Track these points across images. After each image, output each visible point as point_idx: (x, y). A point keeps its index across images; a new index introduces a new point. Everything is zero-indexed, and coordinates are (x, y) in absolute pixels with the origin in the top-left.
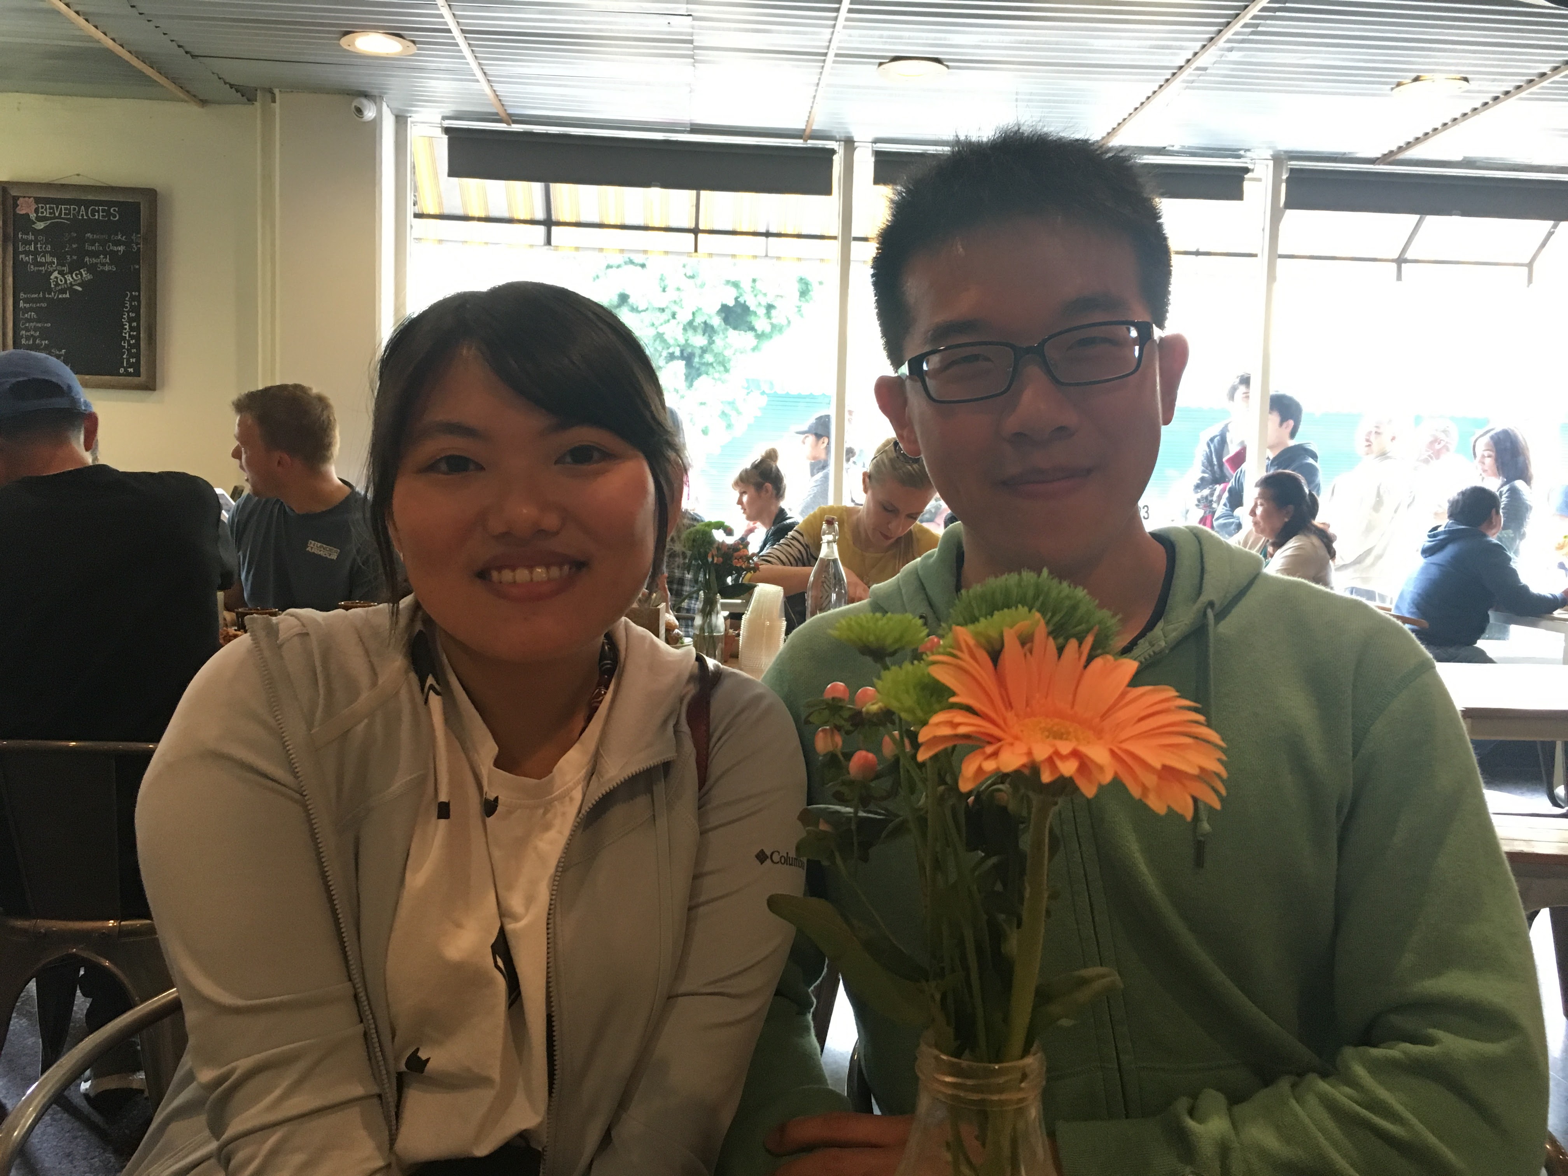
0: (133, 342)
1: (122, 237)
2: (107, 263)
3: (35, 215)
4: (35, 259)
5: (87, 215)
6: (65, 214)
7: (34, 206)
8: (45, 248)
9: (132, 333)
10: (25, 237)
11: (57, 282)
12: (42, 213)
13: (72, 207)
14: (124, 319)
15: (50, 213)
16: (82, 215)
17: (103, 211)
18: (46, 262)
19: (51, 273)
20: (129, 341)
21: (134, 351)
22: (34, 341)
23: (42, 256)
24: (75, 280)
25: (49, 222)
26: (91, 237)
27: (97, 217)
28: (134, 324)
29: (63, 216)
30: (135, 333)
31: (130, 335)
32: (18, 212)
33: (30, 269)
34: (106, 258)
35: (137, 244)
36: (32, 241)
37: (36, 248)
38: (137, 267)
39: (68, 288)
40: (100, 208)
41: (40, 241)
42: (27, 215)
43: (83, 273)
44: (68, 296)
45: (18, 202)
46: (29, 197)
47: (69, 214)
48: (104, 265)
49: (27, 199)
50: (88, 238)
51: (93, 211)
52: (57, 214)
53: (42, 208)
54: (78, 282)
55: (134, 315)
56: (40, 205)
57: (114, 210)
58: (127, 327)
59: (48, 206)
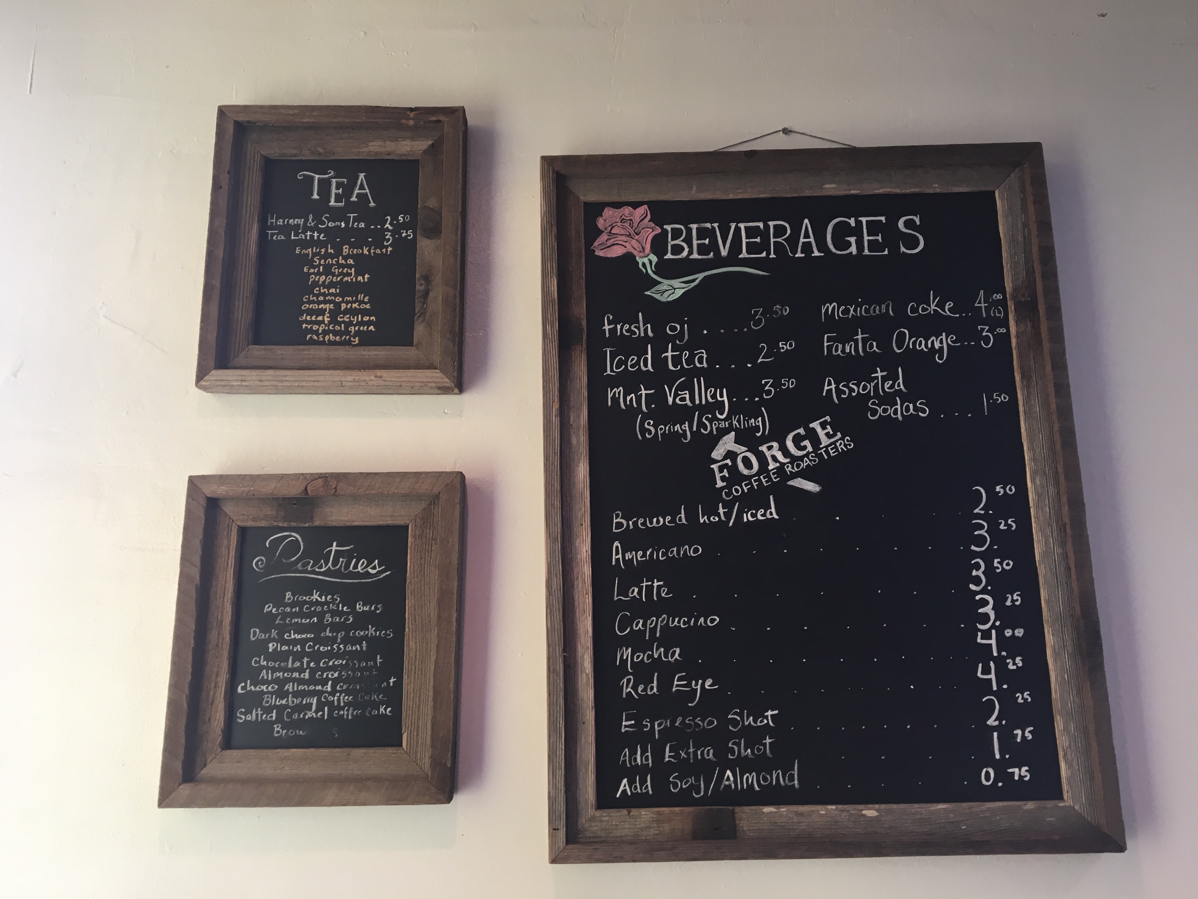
0: (1015, 664)
1: (942, 305)
2: (899, 393)
3: (654, 259)
4: (659, 398)
5: (822, 245)
6: (751, 249)
7: (650, 233)
8: (690, 361)
9: (1008, 633)
10: (623, 329)
11: (733, 469)
12: (678, 250)
13: (771, 224)
14: (977, 581)
15: (702, 250)
16: (807, 248)
17: (873, 228)
18: (695, 407)
19: (714, 440)
20: (1001, 663)
21: (1023, 697)
22: (665, 684)
23: (681, 388)
24: (794, 459)
25: (701, 276)
26: (839, 314)
27: (853, 249)
28: (1015, 599)
29: (744, 254)
30: (1019, 632)
31: (1002, 641)
32: (600, 253)
33: (643, 430)
34: (895, 378)
35: (994, 323)
36: (646, 340)
37: (659, 362)
38: (1003, 398)
39: (773, 488)
40: (864, 220)
41: (672, 339)
42: (629, 259)
43: (821, 433)
44: (773, 513)
45: (601, 223)
46: (635, 205)
47: (764, 246)
48: (888, 399)
49: (627, 210)
50: (830, 317)
51: (841, 232)
52: (724, 253)
53: (676, 234)
54: (806, 462)
55: (1008, 565)
56: (668, 227)
57: (909, 224)
58: (988, 609)
59: (694, 227)
